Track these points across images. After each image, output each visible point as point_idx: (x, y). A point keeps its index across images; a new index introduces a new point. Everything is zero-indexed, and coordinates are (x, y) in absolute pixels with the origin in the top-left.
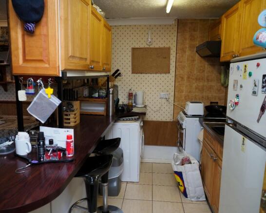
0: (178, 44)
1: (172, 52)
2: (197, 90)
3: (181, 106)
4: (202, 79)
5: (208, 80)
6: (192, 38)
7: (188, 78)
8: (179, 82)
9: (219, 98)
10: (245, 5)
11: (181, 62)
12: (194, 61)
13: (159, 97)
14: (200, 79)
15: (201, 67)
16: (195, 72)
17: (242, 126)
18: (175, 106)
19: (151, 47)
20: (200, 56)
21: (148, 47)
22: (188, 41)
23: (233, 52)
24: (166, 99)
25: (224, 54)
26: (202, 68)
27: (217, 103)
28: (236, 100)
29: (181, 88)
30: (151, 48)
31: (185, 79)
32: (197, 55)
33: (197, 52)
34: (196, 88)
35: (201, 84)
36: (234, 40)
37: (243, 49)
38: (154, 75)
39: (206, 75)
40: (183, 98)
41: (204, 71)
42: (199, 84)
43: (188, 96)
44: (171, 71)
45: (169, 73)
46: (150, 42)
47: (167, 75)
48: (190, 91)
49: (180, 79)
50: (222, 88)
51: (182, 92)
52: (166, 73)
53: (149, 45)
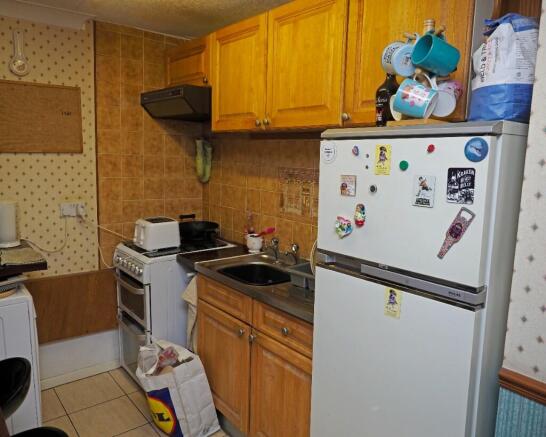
0: (99, 83)
1: (84, 99)
2: (149, 191)
3: (117, 231)
4: (158, 167)
5: (169, 168)
6: (132, 73)
7: (128, 164)
8: (107, 174)
9: (193, 206)
10: (276, 23)
11: (108, 127)
12: (137, 125)
13: (58, 214)
14: (152, 167)
15: (155, 139)
16: (142, 151)
17: (384, 268)
18: (102, 233)
19: (24, 79)
20: (151, 114)
21: (16, 79)
22: (121, 79)
23: (251, 114)
24: (80, 216)
25: (221, 116)
26: (155, 143)
27: (193, 216)
28: (360, 216)
29: (114, 188)
30: (25, 84)
31: (122, 167)
32: (144, 112)
33: (143, 105)
34: (147, 187)
35: (156, 178)
36: (251, 90)
37: (280, 111)
38: (41, 156)
39: (165, 156)
40: (120, 213)
41: (160, 149)
42: (152, 179)
43: (131, 206)
44: (86, 148)
45: (81, 152)
46: (22, 67)
47: (76, 157)
48: (134, 195)
49: (110, 167)
50: (197, 184)
51: (116, 197)
52: (72, 153)
53: (20, 76)
